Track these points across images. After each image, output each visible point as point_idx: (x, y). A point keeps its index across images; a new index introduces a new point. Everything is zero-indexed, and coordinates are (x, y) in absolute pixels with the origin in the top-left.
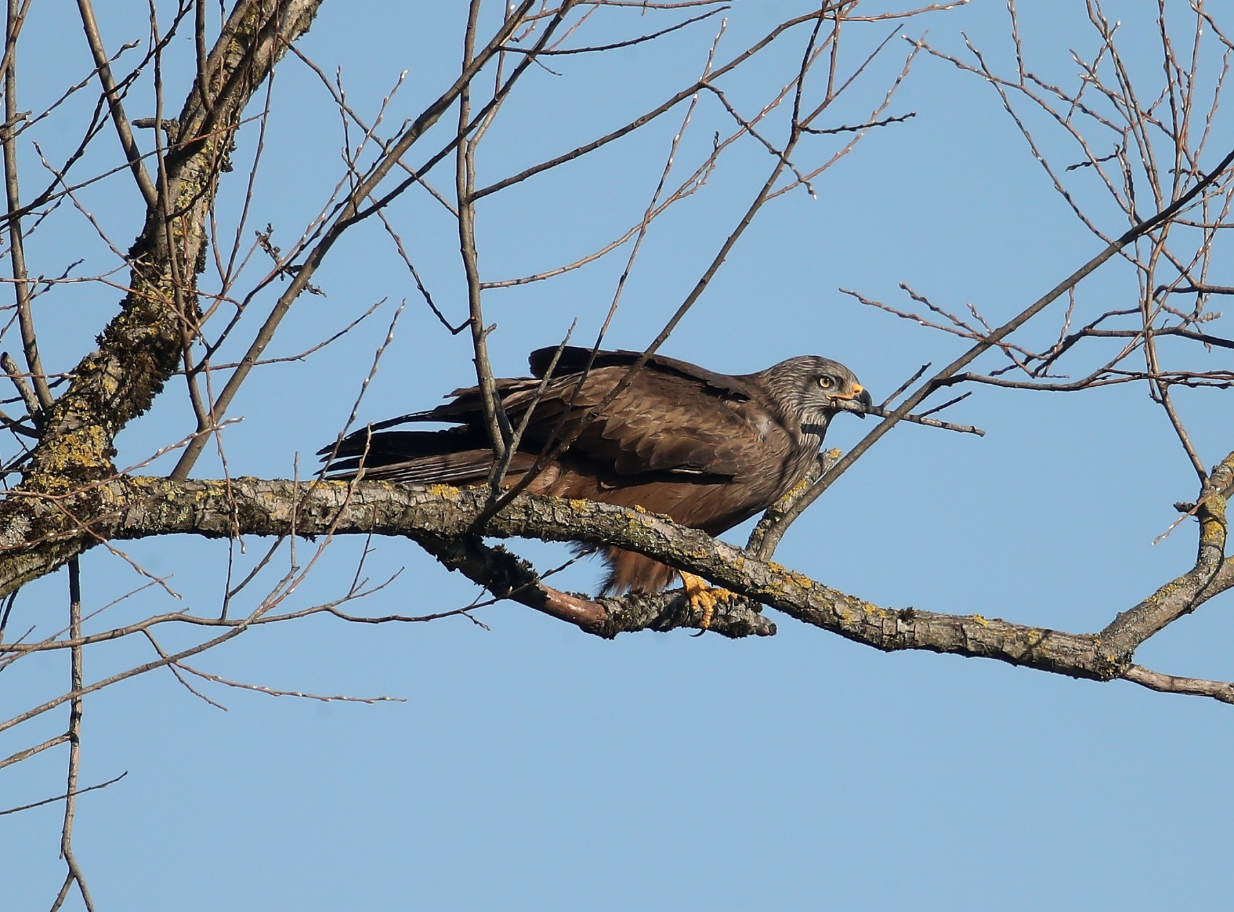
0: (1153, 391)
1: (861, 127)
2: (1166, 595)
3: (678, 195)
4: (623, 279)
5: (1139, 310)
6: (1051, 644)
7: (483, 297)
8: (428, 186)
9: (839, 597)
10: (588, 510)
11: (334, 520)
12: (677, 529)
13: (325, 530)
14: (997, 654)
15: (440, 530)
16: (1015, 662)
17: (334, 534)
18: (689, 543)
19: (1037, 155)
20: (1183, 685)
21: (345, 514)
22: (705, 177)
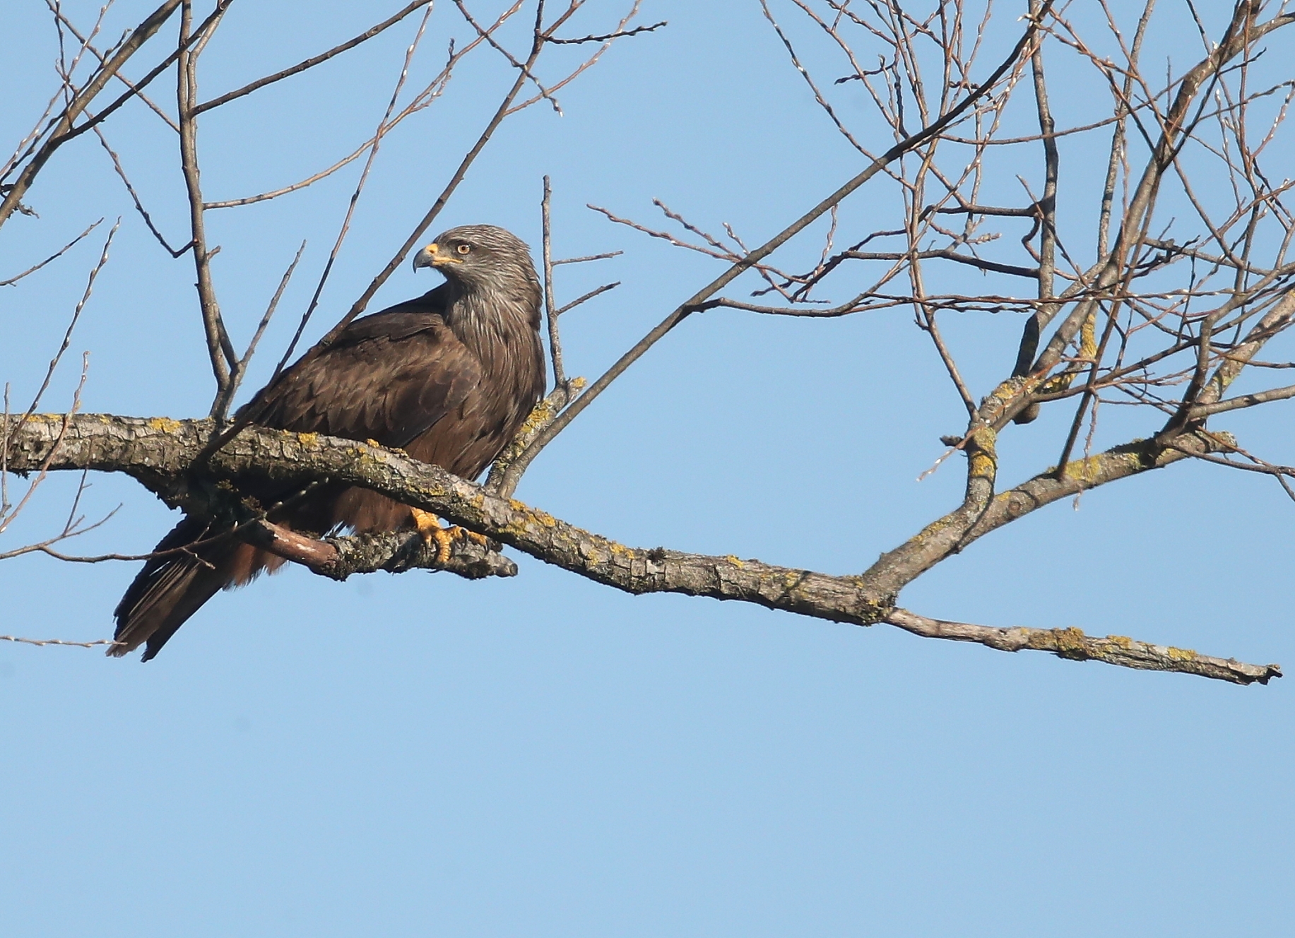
0: (918, 317)
1: (609, 37)
2: (932, 534)
3: (412, 108)
4: (354, 198)
5: (904, 231)
6: (810, 586)
7: (206, 217)
8: (147, 100)
9: (584, 536)
10: (318, 445)
11: (48, 455)
12: (412, 464)
13: (38, 465)
14: (754, 597)
15: (160, 466)
16: (772, 605)
17: (49, 469)
18: (425, 479)
19: (797, 65)
20: (949, 630)
21: (60, 448)
22: (440, 89)
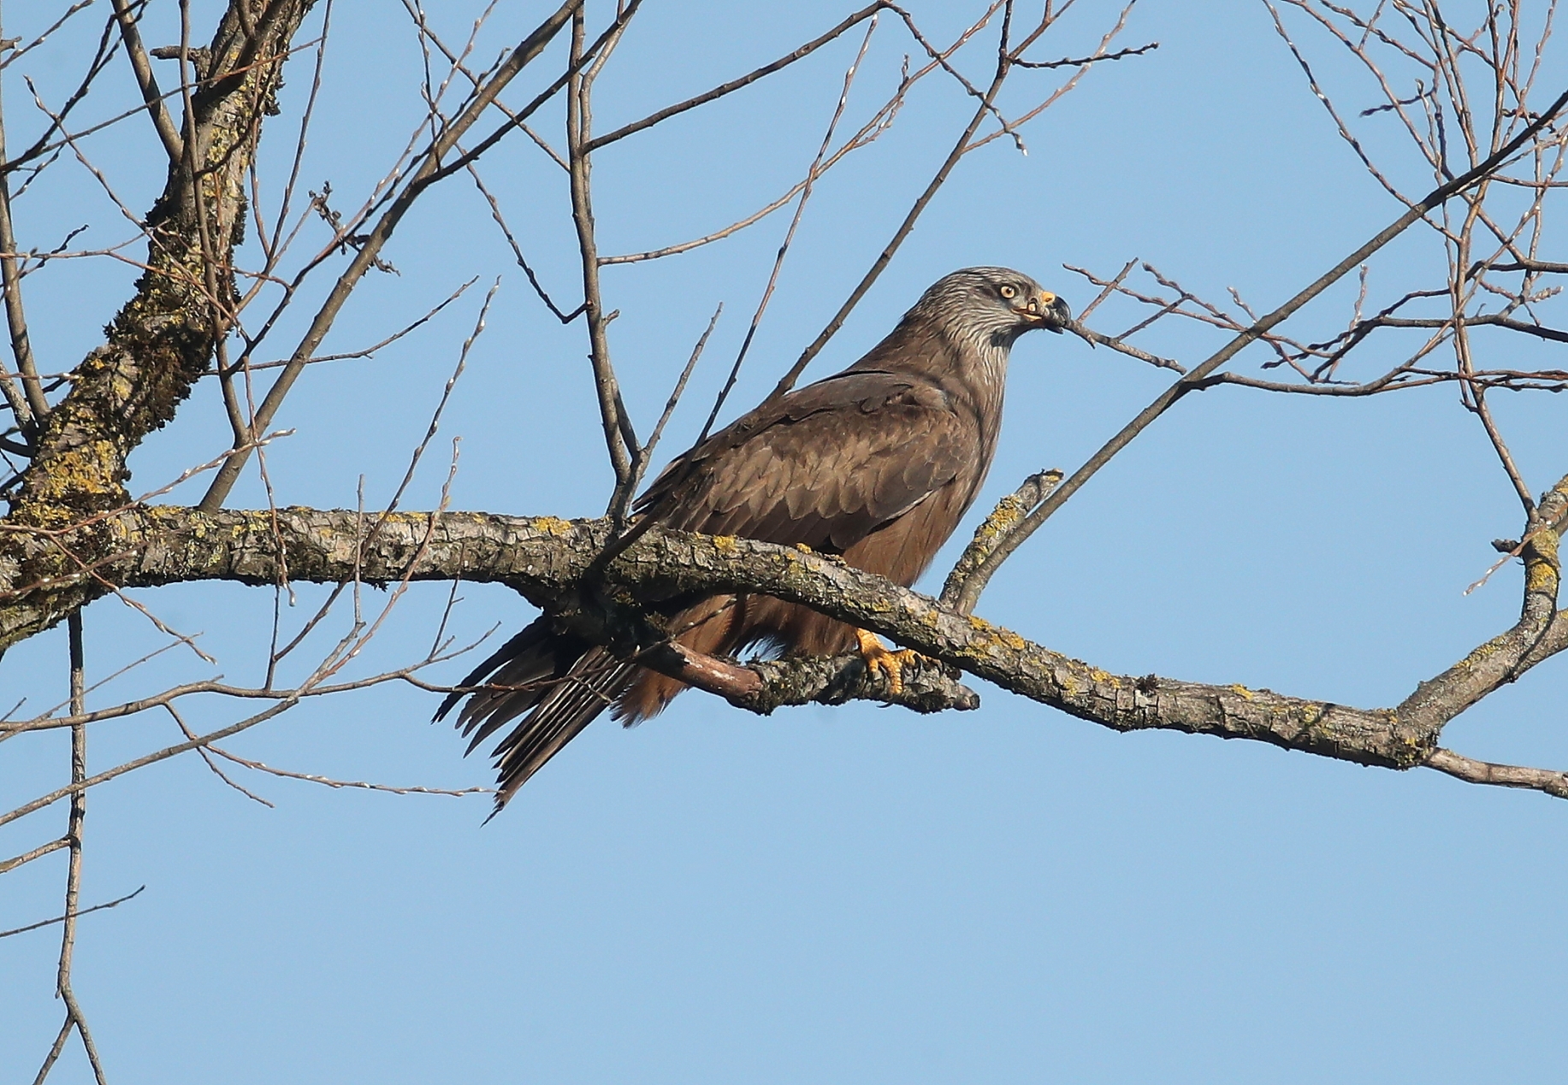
0: (1465, 396)
1: (1088, 60)
2: (1482, 659)
3: (854, 143)
4: (782, 252)
5: (1447, 292)
6: (1333, 721)
7: (602, 275)
8: (532, 133)
9: (1060, 661)
10: (737, 550)
11: (410, 563)
12: (851, 574)
13: (399, 575)
14: (1265, 735)
15: (547, 575)
16: (1287, 745)
17: (410, 580)
18: (867, 591)
19: (1317, 92)
20: (1504, 775)
21: (425, 554)
22: (890, 118)
